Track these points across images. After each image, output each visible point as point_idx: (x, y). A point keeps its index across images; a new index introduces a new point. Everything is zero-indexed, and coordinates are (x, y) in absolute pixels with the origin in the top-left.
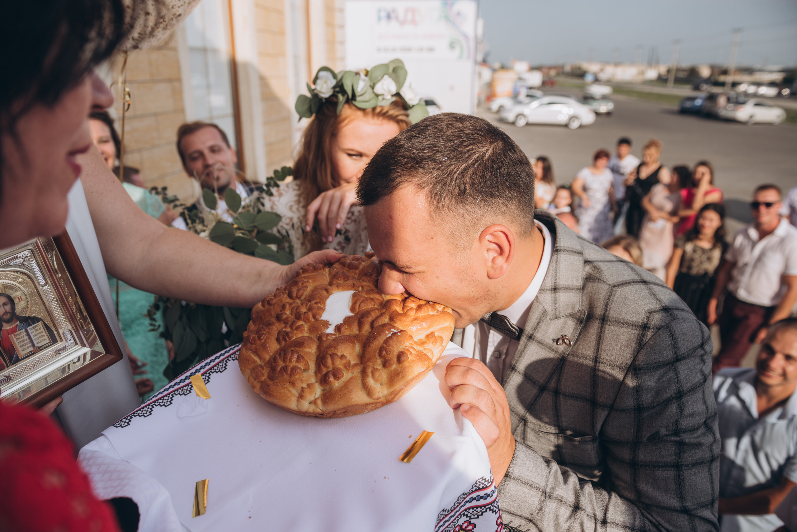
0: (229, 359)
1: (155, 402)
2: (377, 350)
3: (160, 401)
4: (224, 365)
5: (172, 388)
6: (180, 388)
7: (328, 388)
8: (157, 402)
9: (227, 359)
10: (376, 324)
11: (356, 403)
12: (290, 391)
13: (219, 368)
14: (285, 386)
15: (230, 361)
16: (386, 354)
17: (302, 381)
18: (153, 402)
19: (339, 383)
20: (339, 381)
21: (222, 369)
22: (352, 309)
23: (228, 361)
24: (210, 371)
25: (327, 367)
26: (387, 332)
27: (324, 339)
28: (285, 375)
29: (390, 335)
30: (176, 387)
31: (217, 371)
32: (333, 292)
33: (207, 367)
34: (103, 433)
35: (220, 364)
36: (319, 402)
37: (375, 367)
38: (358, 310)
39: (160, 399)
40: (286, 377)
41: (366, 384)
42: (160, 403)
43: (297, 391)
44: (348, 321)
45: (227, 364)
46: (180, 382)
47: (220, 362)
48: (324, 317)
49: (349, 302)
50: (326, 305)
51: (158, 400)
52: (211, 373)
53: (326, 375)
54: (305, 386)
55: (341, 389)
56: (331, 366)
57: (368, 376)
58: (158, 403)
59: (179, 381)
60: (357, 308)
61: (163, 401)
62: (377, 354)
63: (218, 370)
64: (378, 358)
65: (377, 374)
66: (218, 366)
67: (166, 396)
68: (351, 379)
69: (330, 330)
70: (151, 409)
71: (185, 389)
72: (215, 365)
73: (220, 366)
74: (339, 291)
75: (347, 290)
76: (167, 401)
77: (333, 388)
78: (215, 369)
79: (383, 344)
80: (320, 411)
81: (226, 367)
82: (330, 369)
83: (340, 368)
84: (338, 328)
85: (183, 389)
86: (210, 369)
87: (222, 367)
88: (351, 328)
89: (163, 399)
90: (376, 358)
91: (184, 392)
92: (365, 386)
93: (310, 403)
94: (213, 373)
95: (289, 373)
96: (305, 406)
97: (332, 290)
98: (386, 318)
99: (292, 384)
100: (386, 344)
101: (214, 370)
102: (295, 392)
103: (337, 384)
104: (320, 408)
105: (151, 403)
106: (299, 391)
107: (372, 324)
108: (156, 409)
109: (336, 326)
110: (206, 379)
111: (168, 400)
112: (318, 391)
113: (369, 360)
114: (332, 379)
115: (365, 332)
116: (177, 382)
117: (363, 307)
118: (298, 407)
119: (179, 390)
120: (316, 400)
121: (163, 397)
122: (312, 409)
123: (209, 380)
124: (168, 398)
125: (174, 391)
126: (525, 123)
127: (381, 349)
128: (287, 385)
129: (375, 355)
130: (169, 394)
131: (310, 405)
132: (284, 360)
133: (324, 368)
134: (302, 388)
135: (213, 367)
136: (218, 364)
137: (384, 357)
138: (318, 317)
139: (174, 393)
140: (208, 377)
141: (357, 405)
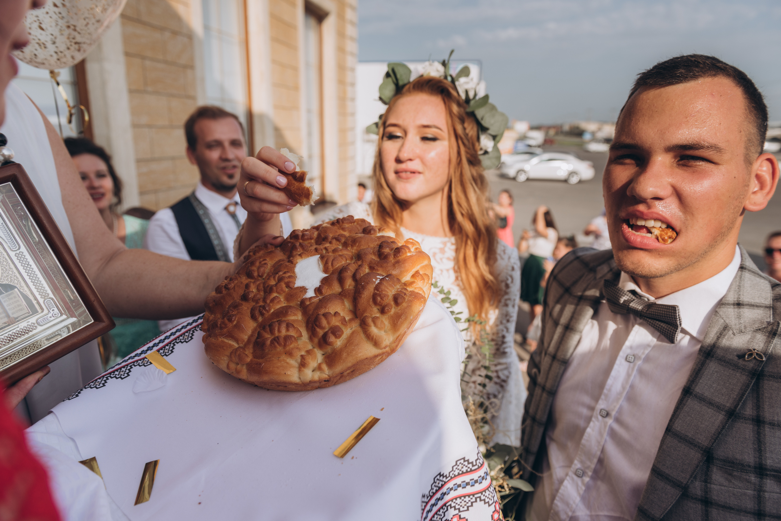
0: (197, 329)
1: (111, 374)
2: (370, 299)
3: (117, 373)
4: (190, 335)
5: (132, 359)
6: (140, 360)
7: (329, 349)
8: (113, 374)
9: (194, 329)
10: (358, 277)
11: (365, 357)
12: (287, 363)
13: (184, 338)
14: (281, 358)
15: (198, 332)
16: (381, 300)
17: (299, 349)
18: (108, 374)
19: (340, 341)
20: (341, 339)
21: (188, 339)
22: (325, 270)
23: (195, 331)
24: (175, 341)
25: (322, 328)
26: (374, 280)
27: (308, 303)
28: (278, 346)
29: (378, 281)
30: (136, 358)
31: (182, 341)
32: (298, 261)
33: (172, 337)
34: (52, 410)
35: (187, 334)
36: (325, 367)
37: (374, 316)
38: (331, 269)
39: (117, 370)
40: (279, 349)
41: (370, 335)
42: (116, 375)
43: (296, 361)
44: (324, 281)
45: (194, 334)
46: (141, 354)
47: (187, 332)
48: (298, 283)
49: (319, 265)
50: (296, 273)
51: (114, 372)
52: (175, 344)
53: (325, 336)
54: (303, 353)
55: (346, 346)
56: (327, 326)
57: (369, 326)
58: (114, 376)
59: (140, 352)
60: (330, 267)
61: (119, 373)
62: (371, 302)
63: (184, 340)
64: (373, 306)
65: (379, 323)
66: (184, 336)
67: (124, 367)
68: (353, 333)
69: (310, 294)
70: (105, 381)
71: (146, 361)
72: (181, 335)
73: (186, 336)
74: (303, 259)
75: (311, 256)
76: (124, 373)
77: (335, 348)
78: (181, 339)
79: (374, 291)
80: (327, 376)
81: (193, 337)
82: (326, 330)
83: (337, 325)
84: (318, 290)
85: (143, 361)
86: (175, 339)
87: (188, 337)
88: (333, 287)
89: (120, 371)
90: (371, 307)
91: (144, 363)
92: (369, 337)
93: (313, 371)
94: (178, 343)
95: (283, 344)
96: (309, 374)
97: (297, 260)
98: (366, 268)
99: (289, 354)
100: (378, 290)
101: (179, 340)
102: (294, 362)
103: (338, 343)
104: (326, 372)
105: (106, 375)
106: (299, 360)
107: (354, 277)
108: (110, 381)
109: (315, 290)
110: (170, 350)
111: (125, 371)
112: (319, 356)
113: (365, 311)
114: (332, 339)
115: (349, 286)
116: (138, 354)
117: (336, 265)
118: (300, 378)
119: (139, 362)
120: (320, 364)
121: (120, 368)
122: (317, 376)
123: (173, 350)
124: (126, 370)
125: (134, 362)
126: (526, 178)
127: (374, 297)
128: (283, 357)
129: (369, 304)
130: (127, 365)
131: (313, 372)
132: (272, 332)
133: (320, 330)
134: (302, 356)
135: (178, 337)
136: (184, 334)
137: (380, 304)
138: (291, 285)
139: (133, 364)
140: (172, 347)
141: (366, 358)
